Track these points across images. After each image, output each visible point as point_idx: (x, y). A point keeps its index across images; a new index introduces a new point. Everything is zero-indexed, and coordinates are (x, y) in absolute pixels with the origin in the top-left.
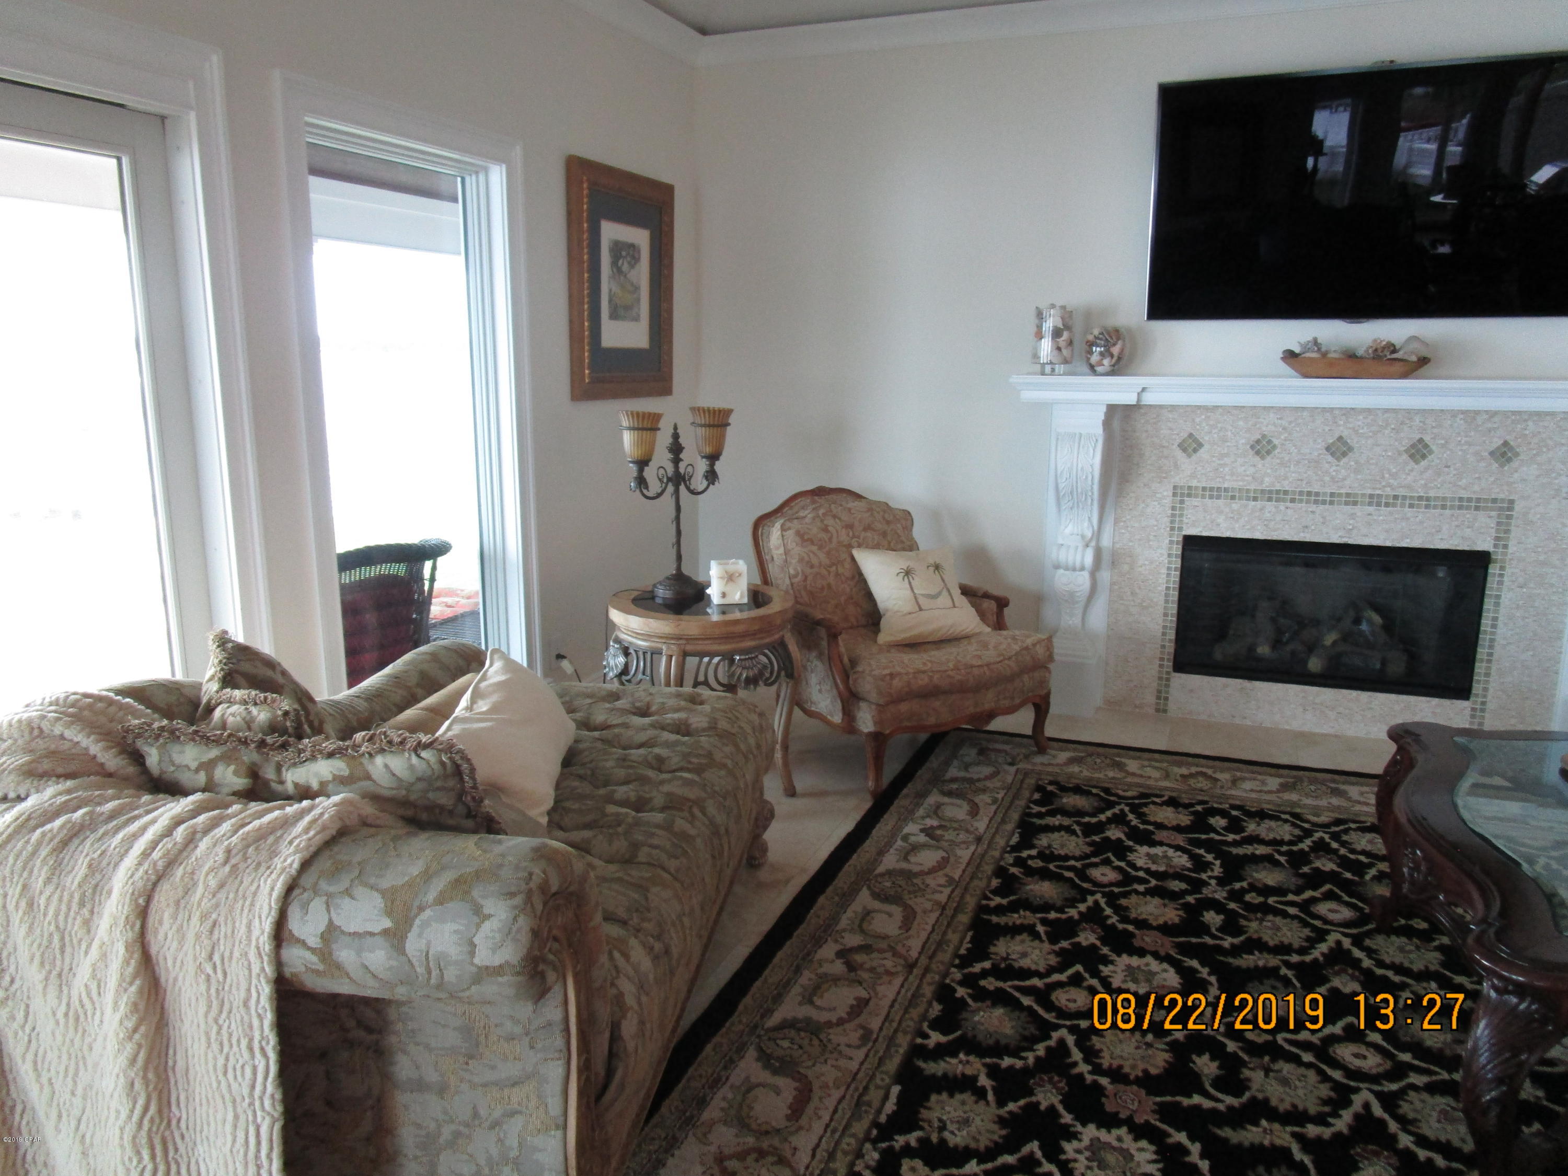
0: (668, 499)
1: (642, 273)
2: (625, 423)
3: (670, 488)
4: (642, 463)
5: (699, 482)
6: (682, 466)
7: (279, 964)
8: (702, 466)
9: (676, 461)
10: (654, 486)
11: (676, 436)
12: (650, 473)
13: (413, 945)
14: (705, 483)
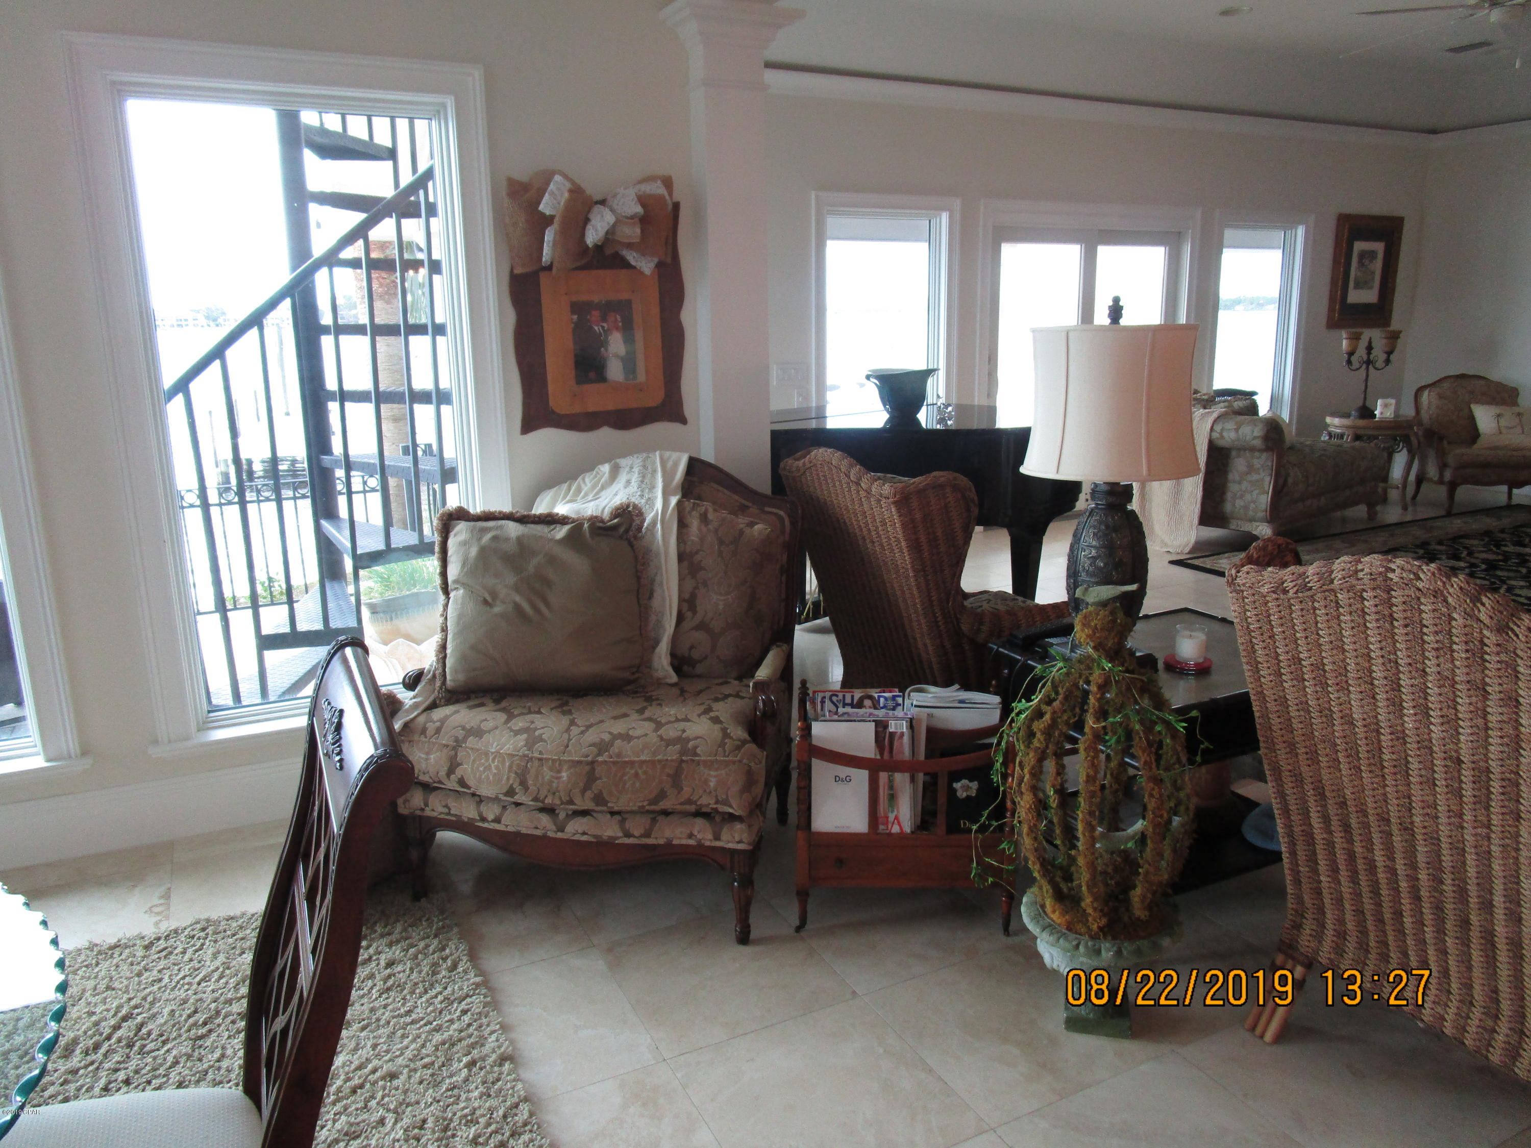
0: (1363, 371)
1: (1378, 265)
2: (1344, 336)
3: (1364, 366)
4: (1351, 354)
5: (1380, 364)
6: (1372, 357)
7: (1210, 436)
8: (1383, 357)
9: (1369, 353)
10: (1356, 364)
11: (1370, 343)
12: (1354, 359)
13: (1240, 431)
14: (1384, 365)
